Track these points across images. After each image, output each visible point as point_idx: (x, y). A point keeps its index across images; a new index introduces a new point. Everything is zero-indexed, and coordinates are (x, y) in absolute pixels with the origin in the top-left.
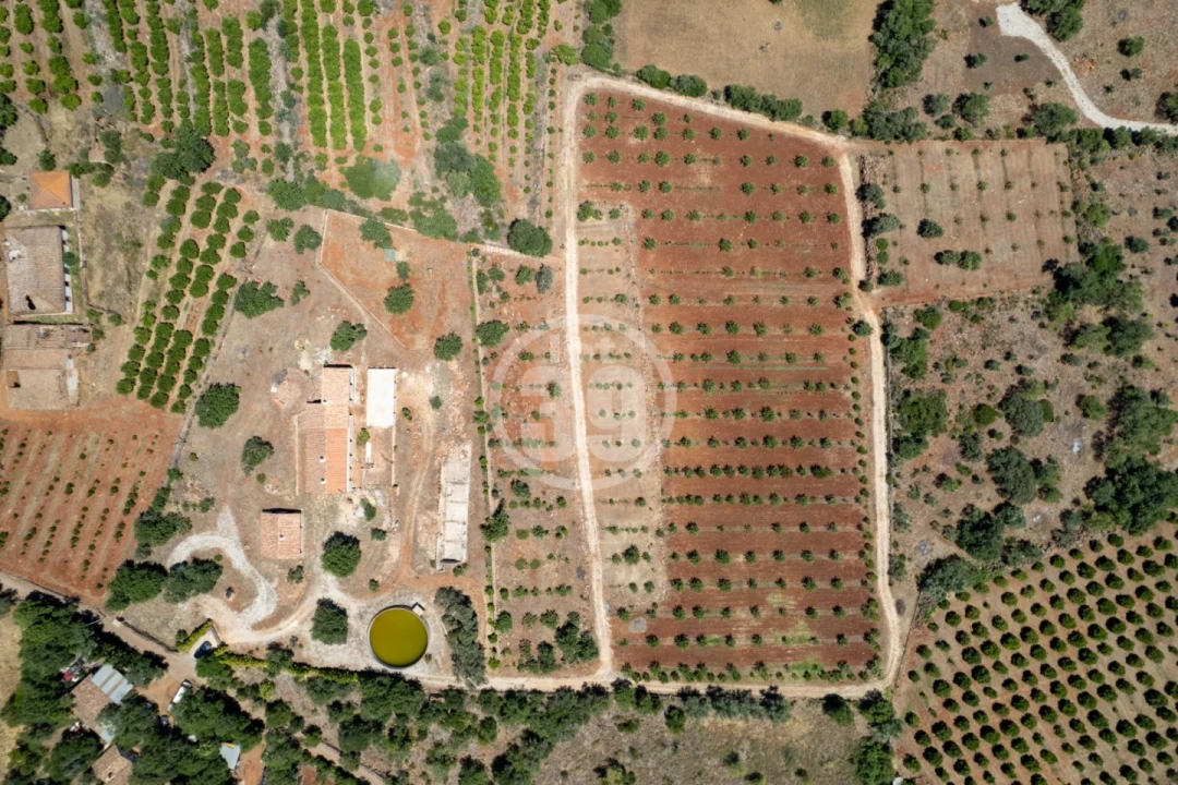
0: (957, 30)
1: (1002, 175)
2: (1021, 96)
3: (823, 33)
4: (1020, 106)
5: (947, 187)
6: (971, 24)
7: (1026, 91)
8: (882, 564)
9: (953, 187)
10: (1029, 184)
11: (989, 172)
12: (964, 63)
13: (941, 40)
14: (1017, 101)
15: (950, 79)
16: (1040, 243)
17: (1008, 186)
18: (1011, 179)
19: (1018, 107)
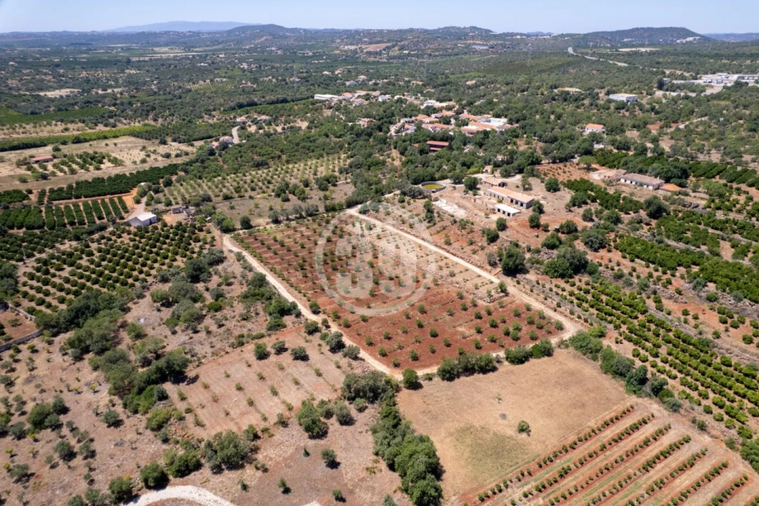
0: (362, 480)
1: (259, 408)
2: (269, 464)
3: (467, 430)
4: (266, 457)
5: (301, 381)
6: (352, 492)
7: (266, 470)
8: (245, 253)
9: (297, 383)
10: (232, 413)
11: (271, 403)
12: (338, 460)
13: (370, 465)
14: (271, 459)
15: (343, 443)
16: (206, 387)
17: (251, 403)
18: (251, 409)
19: (268, 453)
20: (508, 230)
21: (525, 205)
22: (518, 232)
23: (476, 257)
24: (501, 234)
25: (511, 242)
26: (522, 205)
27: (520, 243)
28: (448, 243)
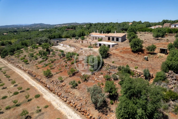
20: (112, 57)
21: (120, 39)
22: (123, 57)
23: (76, 92)
24: (105, 61)
25: (119, 69)
26: (117, 40)
27: (132, 69)
28: (49, 76)
